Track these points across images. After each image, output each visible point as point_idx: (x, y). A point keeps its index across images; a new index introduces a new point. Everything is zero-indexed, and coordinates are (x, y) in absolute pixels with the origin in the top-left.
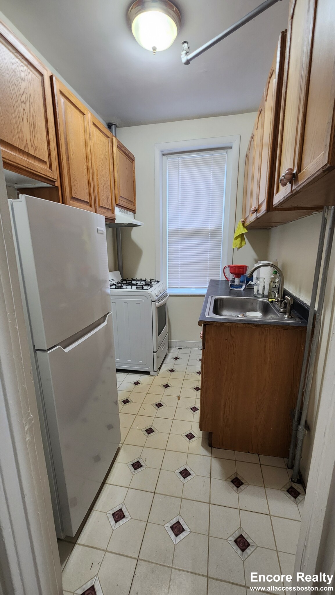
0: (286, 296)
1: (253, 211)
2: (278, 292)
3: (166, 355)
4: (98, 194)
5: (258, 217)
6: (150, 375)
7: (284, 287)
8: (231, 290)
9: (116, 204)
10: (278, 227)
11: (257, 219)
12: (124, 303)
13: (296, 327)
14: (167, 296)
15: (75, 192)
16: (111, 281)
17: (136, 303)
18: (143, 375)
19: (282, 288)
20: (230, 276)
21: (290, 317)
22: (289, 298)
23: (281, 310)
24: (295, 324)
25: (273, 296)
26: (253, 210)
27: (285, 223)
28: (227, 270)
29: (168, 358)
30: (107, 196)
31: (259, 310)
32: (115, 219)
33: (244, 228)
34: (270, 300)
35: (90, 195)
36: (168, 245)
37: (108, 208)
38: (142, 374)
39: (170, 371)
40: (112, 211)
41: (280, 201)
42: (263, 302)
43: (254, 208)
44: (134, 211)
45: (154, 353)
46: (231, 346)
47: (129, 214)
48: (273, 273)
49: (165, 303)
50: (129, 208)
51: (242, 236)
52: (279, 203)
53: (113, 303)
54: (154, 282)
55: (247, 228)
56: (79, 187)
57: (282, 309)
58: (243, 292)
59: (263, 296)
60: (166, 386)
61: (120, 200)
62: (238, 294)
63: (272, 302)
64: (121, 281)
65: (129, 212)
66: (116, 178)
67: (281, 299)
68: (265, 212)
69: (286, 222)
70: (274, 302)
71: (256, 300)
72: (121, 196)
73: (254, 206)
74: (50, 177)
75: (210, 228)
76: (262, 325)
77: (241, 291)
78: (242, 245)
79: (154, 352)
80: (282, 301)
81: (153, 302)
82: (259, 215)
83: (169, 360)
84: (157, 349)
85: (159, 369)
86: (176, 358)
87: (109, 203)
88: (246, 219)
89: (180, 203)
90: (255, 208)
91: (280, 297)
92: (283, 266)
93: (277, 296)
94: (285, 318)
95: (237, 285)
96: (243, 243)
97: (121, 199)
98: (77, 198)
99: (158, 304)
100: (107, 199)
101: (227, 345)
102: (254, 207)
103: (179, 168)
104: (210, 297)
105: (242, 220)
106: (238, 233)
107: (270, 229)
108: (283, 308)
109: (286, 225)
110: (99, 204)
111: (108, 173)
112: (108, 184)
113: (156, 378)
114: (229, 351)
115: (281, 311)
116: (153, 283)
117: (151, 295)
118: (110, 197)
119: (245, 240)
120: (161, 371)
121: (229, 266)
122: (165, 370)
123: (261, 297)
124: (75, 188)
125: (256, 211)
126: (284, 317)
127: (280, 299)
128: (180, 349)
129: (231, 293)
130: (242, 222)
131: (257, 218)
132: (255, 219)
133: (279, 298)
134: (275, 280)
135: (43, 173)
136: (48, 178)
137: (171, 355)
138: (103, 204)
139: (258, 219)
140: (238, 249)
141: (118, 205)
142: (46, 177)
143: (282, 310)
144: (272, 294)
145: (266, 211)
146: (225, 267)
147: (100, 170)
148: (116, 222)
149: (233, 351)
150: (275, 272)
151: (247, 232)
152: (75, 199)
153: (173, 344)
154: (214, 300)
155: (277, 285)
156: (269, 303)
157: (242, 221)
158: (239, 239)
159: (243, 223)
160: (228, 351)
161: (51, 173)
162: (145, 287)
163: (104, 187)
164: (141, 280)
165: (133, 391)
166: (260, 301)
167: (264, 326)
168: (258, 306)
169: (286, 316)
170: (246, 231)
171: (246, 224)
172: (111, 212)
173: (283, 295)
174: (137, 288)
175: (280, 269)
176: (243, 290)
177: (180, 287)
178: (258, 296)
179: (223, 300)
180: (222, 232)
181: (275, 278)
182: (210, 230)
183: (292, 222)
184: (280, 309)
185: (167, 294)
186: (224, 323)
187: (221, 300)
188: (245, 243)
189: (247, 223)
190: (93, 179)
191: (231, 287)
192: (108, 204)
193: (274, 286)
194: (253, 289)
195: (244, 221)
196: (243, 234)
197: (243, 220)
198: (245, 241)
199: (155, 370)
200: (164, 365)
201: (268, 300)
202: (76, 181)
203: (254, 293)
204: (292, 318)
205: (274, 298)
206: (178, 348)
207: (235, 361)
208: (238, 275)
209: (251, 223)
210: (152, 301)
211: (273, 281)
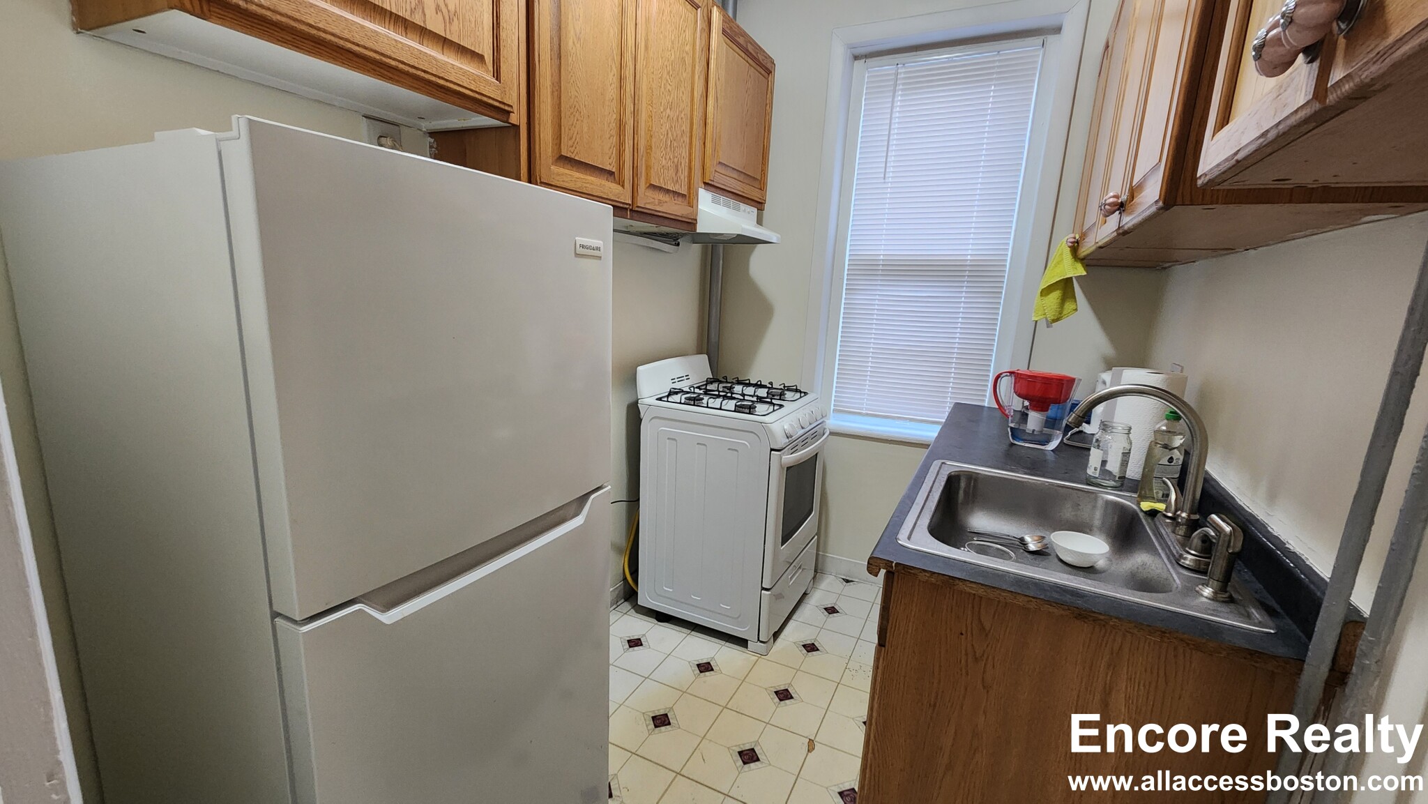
0: (1214, 516)
1: (1107, 207)
2: (1181, 484)
3: (805, 594)
4: (647, 153)
5: (1126, 228)
6: (747, 648)
7: (1206, 467)
8: (1012, 444)
9: (705, 183)
10: (1197, 263)
11: (1122, 233)
12: (698, 444)
13: (1251, 654)
14: (824, 434)
15: (570, 143)
16: (676, 380)
17: (729, 449)
18: (728, 644)
19: (1198, 470)
20: (1016, 403)
21: (1226, 596)
22: (1228, 529)
23: (1185, 559)
24: (1248, 635)
25: (1157, 493)
26: (1109, 204)
27: (1225, 252)
28: (1006, 384)
29: (809, 606)
30: (676, 160)
31: (1100, 529)
32: (696, 220)
33: (1076, 260)
34: (1146, 506)
35: (620, 154)
36: (844, 296)
37: (674, 192)
38: (727, 642)
39: (804, 646)
40: (689, 198)
41: (1236, 154)
42: (1116, 504)
43: (1114, 197)
44: (759, 204)
45: (763, 591)
46: (976, 660)
47: (744, 211)
48: (1164, 417)
49: (816, 454)
50: (743, 194)
51: (1066, 286)
52: (1233, 162)
53: (671, 441)
54: (793, 393)
55: (1087, 262)
56: (585, 129)
57: (1190, 557)
58: (1051, 457)
59: (1123, 483)
60: (784, 695)
61: (715, 171)
62: (1036, 465)
63: (1153, 513)
64: (707, 381)
65: (743, 206)
66: (710, 115)
67: (1189, 516)
68: (1154, 209)
69: (1230, 250)
70: (1158, 515)
71: (1093, 496)
72: (720, 163)
73: (1116, 190)
74: (489, 97)
75: (969, 257)
76: (1102, 617)
77: (1045, 455)
78: (1065, 312)
79: (763, 589)
80: (1193, 526)
81: (772, 452)
82: (1129, 220)
83: (811, 610)
84: (772, 583)
85: (776, 635)
86: (831, 610)
87: (682, 177)
88: (1084, 235)
89: (889, 185)
90: (1116, 197)
91: (1188, 506)
92: (1203, 395)
93: (1173, 497)
94: (1202, 595)
95: (1035, 433)
96: (1069, 306)
97: (720, 169)
98: (576, 158)
99: (789, 458)
100: (677, 166)
101: (963, 652)
102: (1112, 194)
103: (895, 91)
104: (937, 464)
105: (1070, 237)
106: (1054, 276)
107: (1165, 268)
108: (1193, 552)
109: (1231, 258)
110: (648, 178)
111: (686, 98)
112: (684, 127)
113: (762, 661)
114: (967, 674)
115: (1187, 562)
116: (789, 395)
117: (770, 430)
118: (685, 162)
119: (1075, 298)
120: (779, 640)
121: (1011, 373)
122: (791, 640)
123: (1114, 488)
124: (572, 131)
125: (1121, 207)
126: (1197, 592)
127: (1184, 515)
128: (847, 581)
129: (1011, 458)
130: (1070, 244)
131: (1121, 231)
132: (1115, 234)
133: (1182, 511)
134: (1171, 440)
135: (465, 85)
136: (485, 99)
137: (818, 598)
138: (662, 180)
139: (1126, 233)
140: (1051, 323)
141: (708, 185)
142: (477, 96)
143: (1189, 559)
144: (1156, 485)
145: (1161, 204)
146: (1001, 374)
147: (662, 89)
148: (698, 230)
149: (983, 678)
150: (1171, 412)
151: (1084, 273)
152: (570, 161)
153: (830, 566)
154: (946, 478)
155: (1178, 459)
156: (1141, 515)
157: (1073, 240)
158: (1055, 296)
159: (1075, 247)
160: (964, 671)
161: (497, 86)
162: (761, 408)
163: (667, 134)
164: (759, 385)
165: (688, 691)
166: (1108, 503)
167: (1111, 623)
168: (1098, 515)
169: (1208, 592)
170: (1080, 271)
171: (1083, 250)
172: (686, 203)
173: (1197, 502)
174: (738, 409)
175: (1195, 409)
176: (1052, 451)
177: (867, 415)
178: (1099, 481)
179: (976, 480)
180: (1007, 270)
181: (1170, 432)
182: (968, 263)
183: (1254, 249)
184: (1181, 556)
185: (825, 429)
186: (957, 581)
187: (972, 477)
188: (1073, 307)
189: (1087, 248)
190: (635, 113)
191: (1013, 439)
192: (677, 181)
193: (1165, 461)
194: (1086, 453)
195: (1077, 242)
196: (1070, 279)
197: (1075, 238)
198: (1076, 301)
199: (760, 639)
200: (791, 624)
201: (1138, 504)
202: (577, 115)
203: (1090, 471)
204: (1231, 600)
205: (1159, 501)
206: (844, 577)
207: (985, 713)
208: (1040, 404)
209: (1101, 247)
210: (772, 450)
211: (1161, 442)
